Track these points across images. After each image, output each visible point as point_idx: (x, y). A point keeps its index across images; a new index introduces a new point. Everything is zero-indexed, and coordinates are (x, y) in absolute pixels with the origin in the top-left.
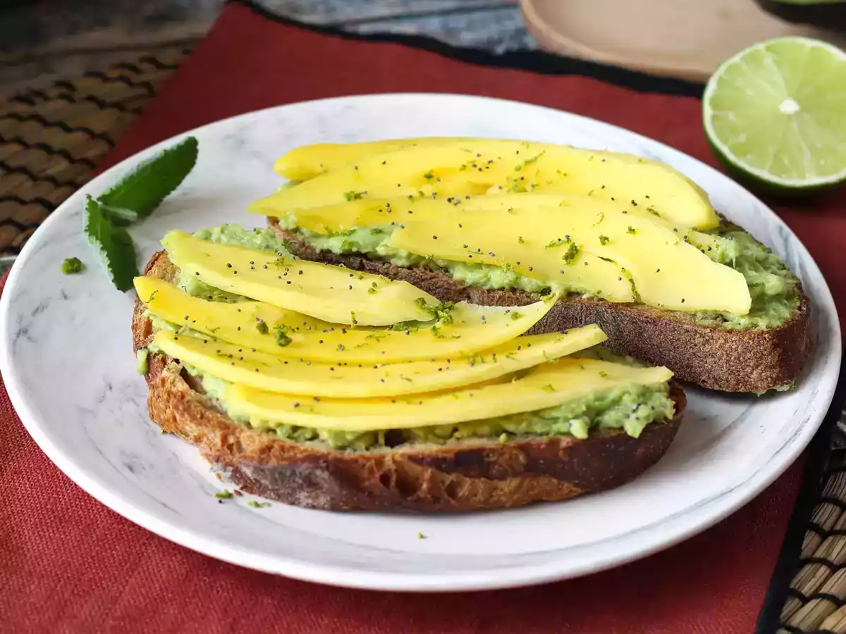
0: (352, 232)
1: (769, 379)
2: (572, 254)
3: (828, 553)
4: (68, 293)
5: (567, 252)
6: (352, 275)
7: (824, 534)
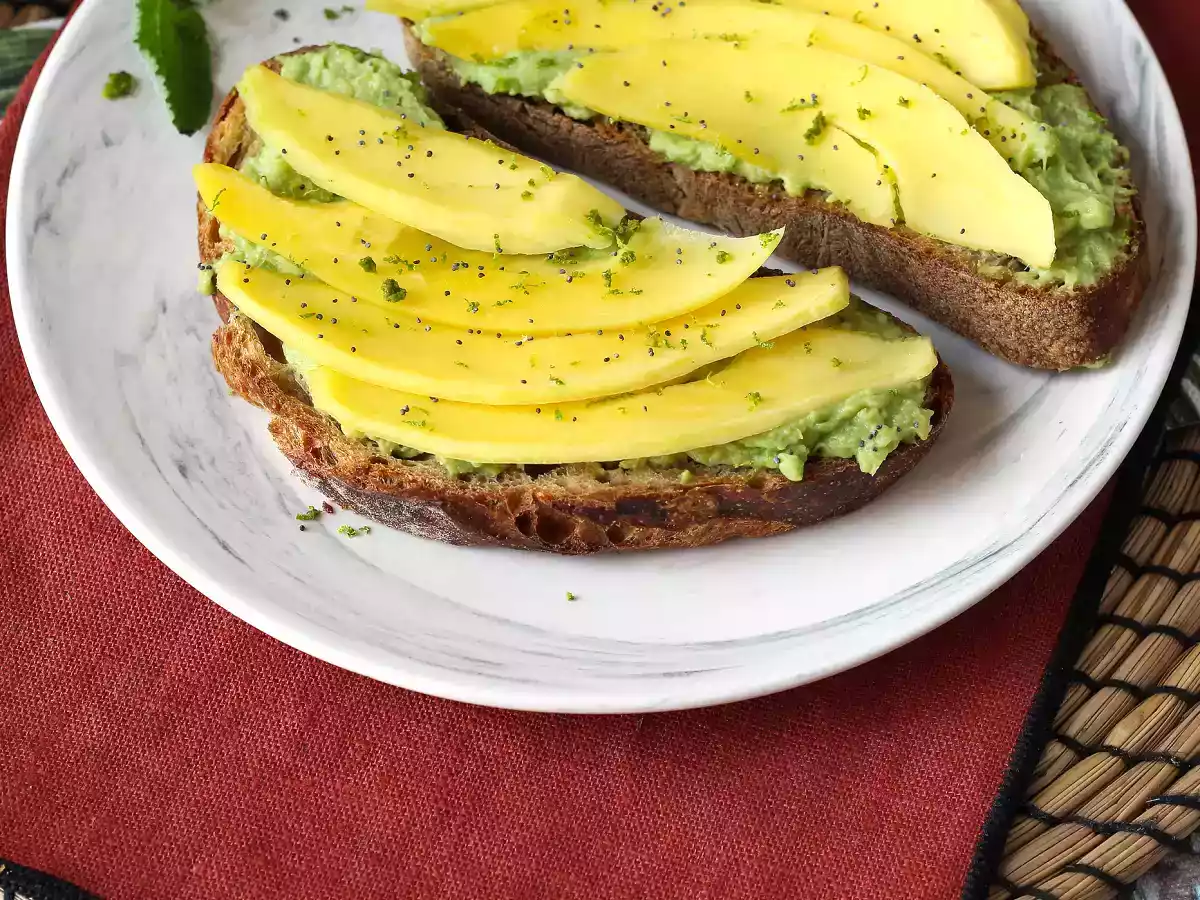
0: (512, 61)
1: (1075, 355)
2: (820, 127)
3: (1138, 608)
4: (111, 136)
5: (811, 126)
6: (501, 162)
7: (1137, 571)
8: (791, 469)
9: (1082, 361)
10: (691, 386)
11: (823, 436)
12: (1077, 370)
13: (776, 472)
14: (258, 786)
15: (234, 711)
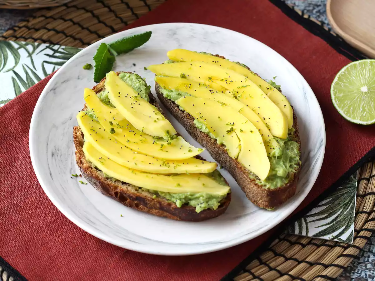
0: (172, 91)
1: (264, 205)
2: (230, 131)
3: (256, 271)
4: (80, 77)
5: (229, 129)
6: (154, 112)
7: (262, 263)
8: (178, 204)
9: (266, 207)
10: (166, 177)
11: (190, 200)
12: (264, 209)
13: (175, 203)
14: (34, 231)
15: (39, 213)
